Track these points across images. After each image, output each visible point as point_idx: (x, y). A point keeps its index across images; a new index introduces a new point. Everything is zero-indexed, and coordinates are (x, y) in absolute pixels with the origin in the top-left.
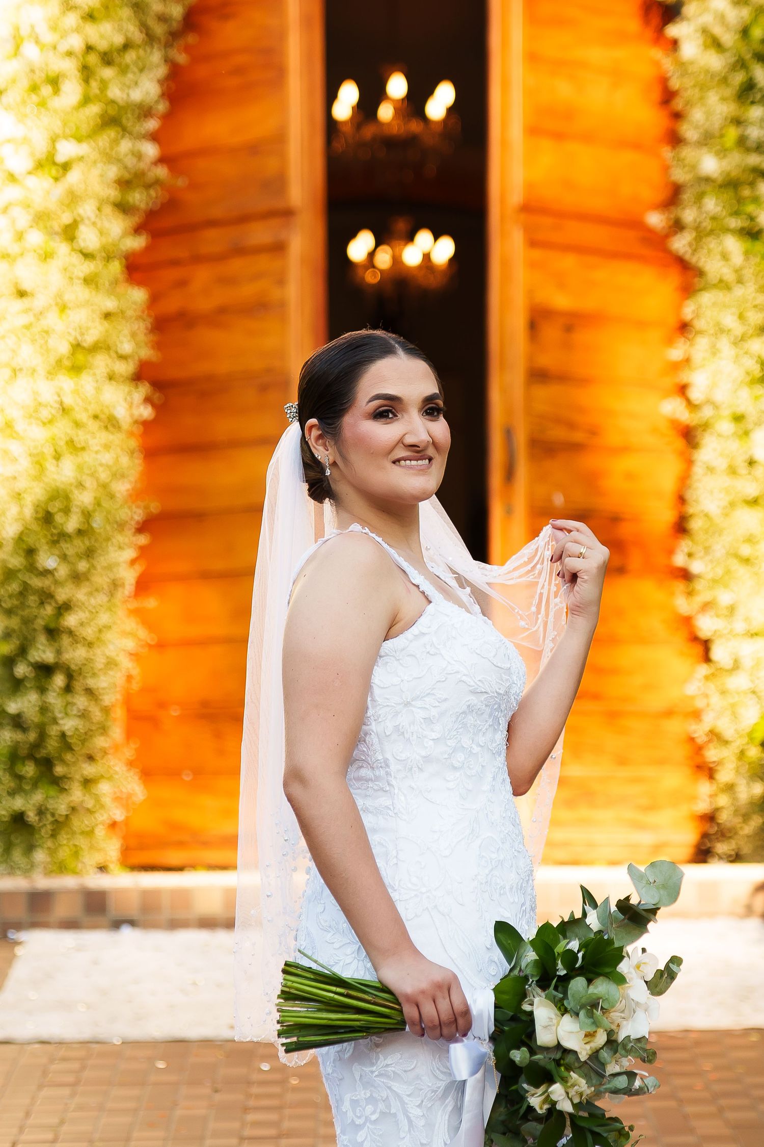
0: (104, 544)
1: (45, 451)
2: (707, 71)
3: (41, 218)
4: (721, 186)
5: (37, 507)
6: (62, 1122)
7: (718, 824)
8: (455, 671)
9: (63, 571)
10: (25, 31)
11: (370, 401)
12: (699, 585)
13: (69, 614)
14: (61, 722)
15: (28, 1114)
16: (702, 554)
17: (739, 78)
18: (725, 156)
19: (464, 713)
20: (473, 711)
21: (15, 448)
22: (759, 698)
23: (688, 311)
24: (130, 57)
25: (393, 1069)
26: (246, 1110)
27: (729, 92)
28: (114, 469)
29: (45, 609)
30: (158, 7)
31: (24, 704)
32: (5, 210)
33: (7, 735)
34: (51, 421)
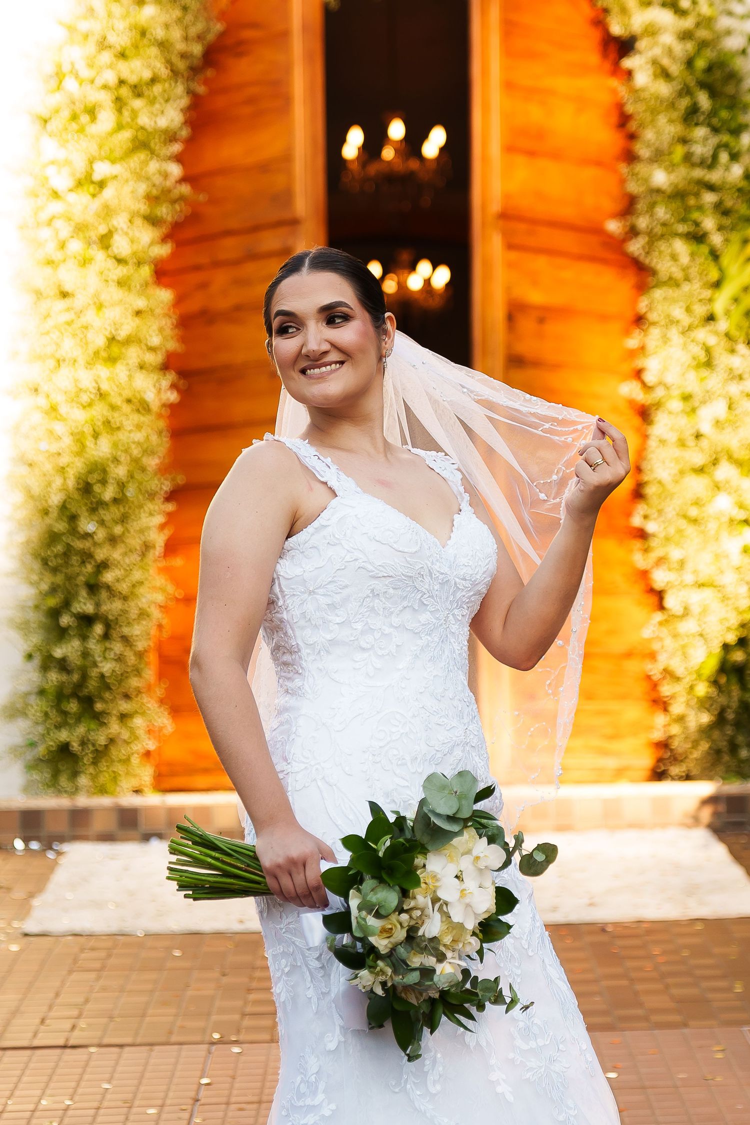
0: (137, 511)
1: (85, 430)
2: (657, 98)
3: (80, 229)
4: (669, 197)
5: (78, 479)
6: (87, 1001)
7: (672, 750)
8: (353, 559)
9: (101, 535)
10: (66, 68)
12: (653, 543)
13: (107, 572)
14: (100, 665)
15: (57, 995)
16: (656, 515)
17: (684, 103)
18: (673, 171)
19: (368, 597)
21: (59, 428)
22: (706, 640)
23: (643, 305)
24: (157, 89)
25: (294, 926)
26: (249, 990)
27: (675, 115)
28: (145, 446)
29: (86, 568)
30: (180, 46)
31: (68, 650)
32: (50, 222)
33: (54, 677)
34: (90, 405)
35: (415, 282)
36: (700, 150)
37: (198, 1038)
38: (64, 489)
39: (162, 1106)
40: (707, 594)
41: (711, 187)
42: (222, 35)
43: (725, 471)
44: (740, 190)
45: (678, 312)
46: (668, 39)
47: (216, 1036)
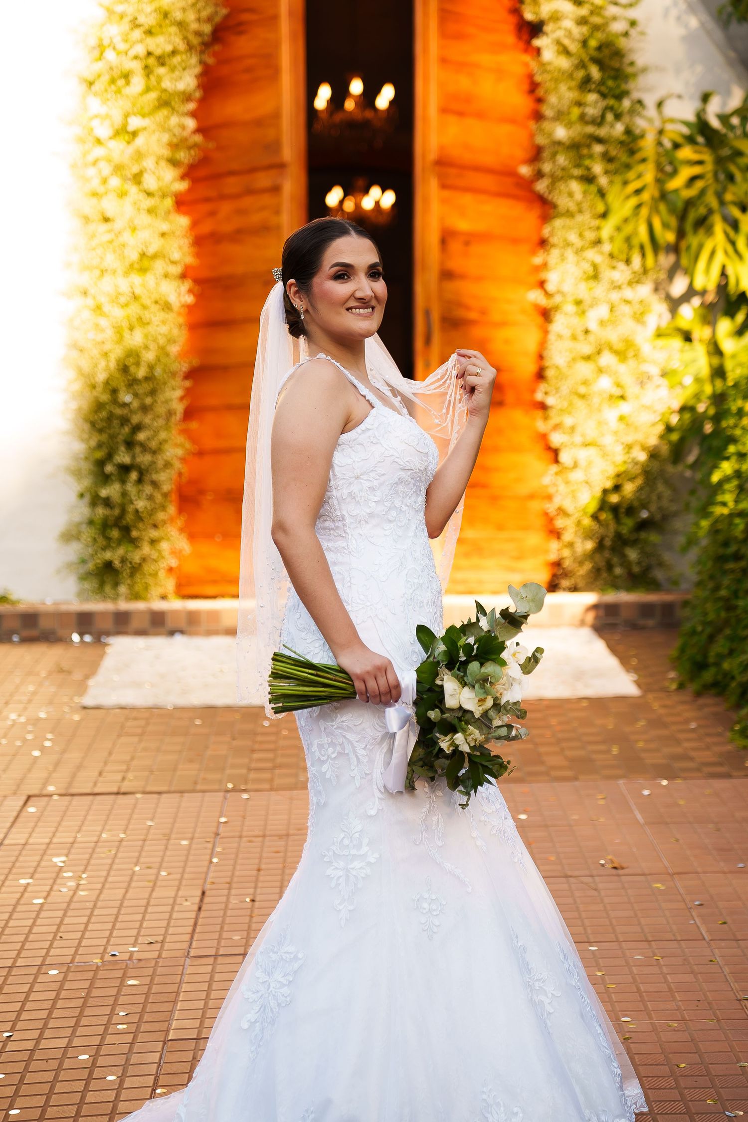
0: (163, 387)
1: (123, 325)
2: (560, 70)
3: (118, 169)
4: (568, 148)
5: (118, 361)
6: (132, 758)
7: (564, 569)
8: (390, 455)
9: (135, 404)
10: (106, 42)
11: (331, 267)
12: (552, 413)
13: (140, 432)
14: (135, 503)
15: (110, 754)
16: (554, 392)
17: (581, 74)
18: (570, 128)
19: (397, 483)
20: (402, 482)
21: (103, 322)
22: (590, 486)
23: (546, 231)
24: (176, 60)
25: (347, 724)
26: (253, 751)
27: (573, 84)
28: (169, 337)
29: (124, 429)
30: (194, 26)
31: (111, 491)
32: (95, 163)
33: (101, 511)
34: (126, 305)
35: (368, 203)
36: (592, 111)
37: (216, 787)
38: (107, 368)
39: (192, 839)
40: (592, 452)
41: (599, 140)
42: (227, 17)
43: (607, 359)
44: (622, 143)
45: (573, 237)
46: (568, 24)
47: (230, 786)
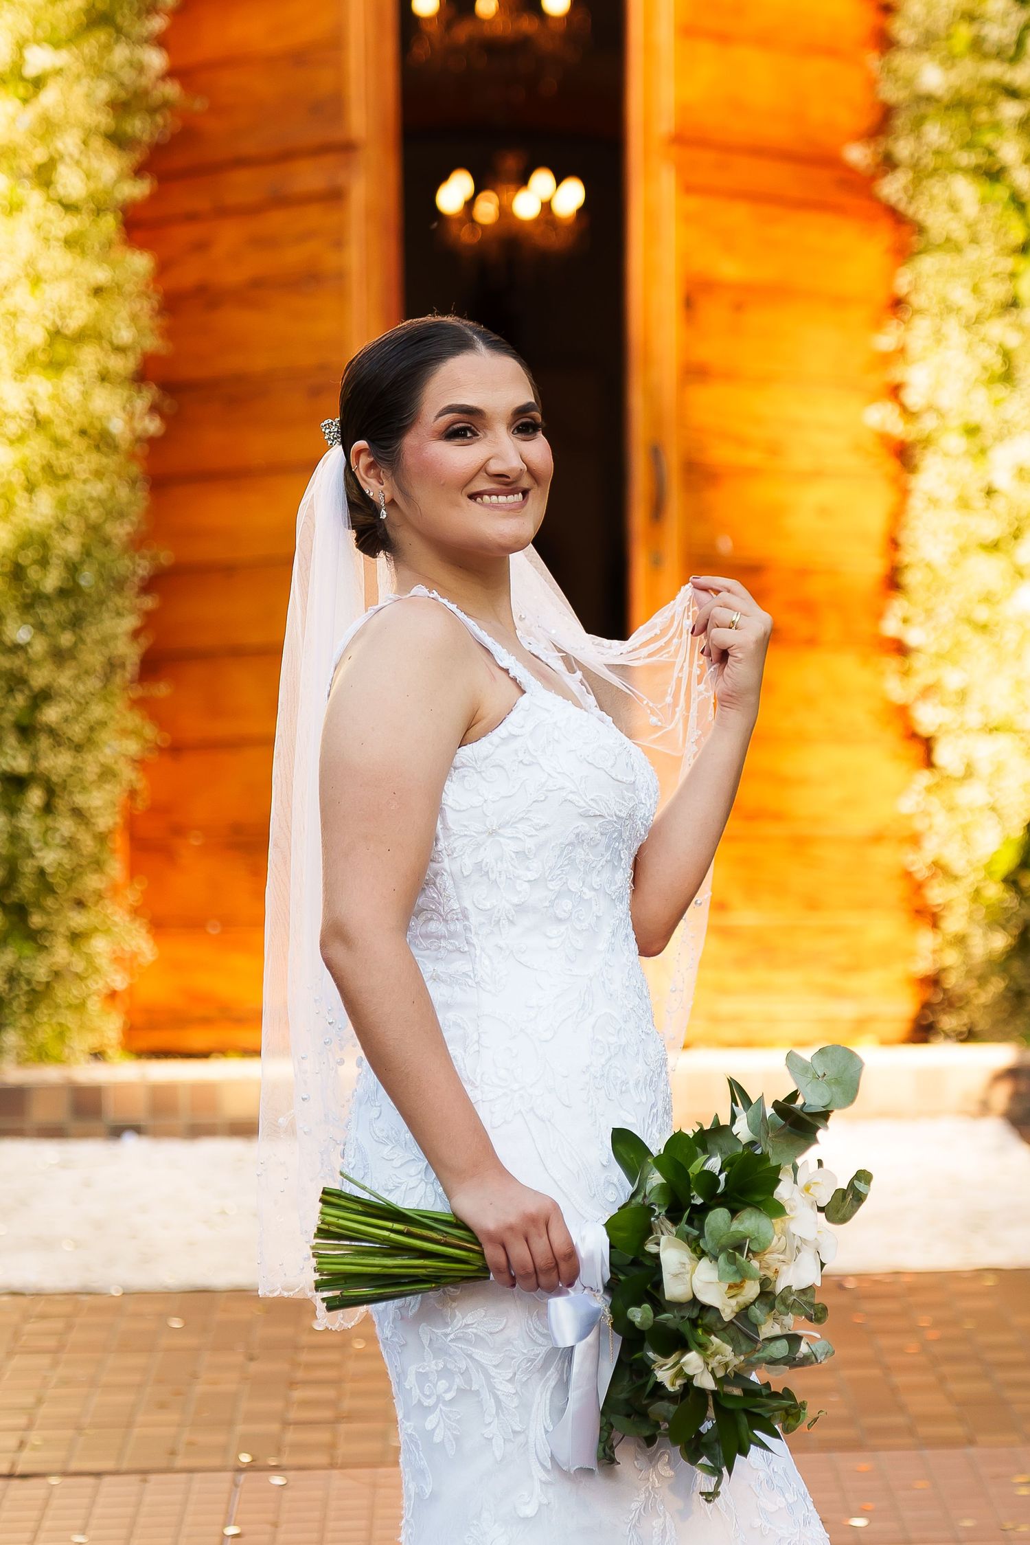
0: (96, 610)
1: (14, 479)
3: (4, 155)
4: (947, 108)
5: (3, 557)
6: (39, 1401)
7: (945, 991)
8: (558, 787)
9: (39, 647)
11: (440, 415)
12: (917, 662)
13: (49, 706)
14: (38, 854)
16: (921, 618)
18: (953, 66)
19: (571, 844)
20: (583, 841)
22: (1000, 816)
23: (903, 282)
25: (475, 1331)
26: (292, 1384)
28: (109, 505)
29: (15, 699)
34: (21, 438)
35: (526, 205)
36: (997, 32)
37: (216, 1461)
40: (1003, 743)
41: (1013, 93)
45: (960, 295)
47: (245, 1458)
